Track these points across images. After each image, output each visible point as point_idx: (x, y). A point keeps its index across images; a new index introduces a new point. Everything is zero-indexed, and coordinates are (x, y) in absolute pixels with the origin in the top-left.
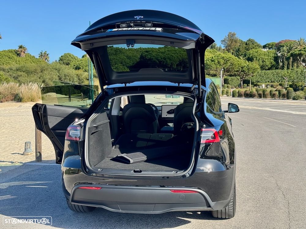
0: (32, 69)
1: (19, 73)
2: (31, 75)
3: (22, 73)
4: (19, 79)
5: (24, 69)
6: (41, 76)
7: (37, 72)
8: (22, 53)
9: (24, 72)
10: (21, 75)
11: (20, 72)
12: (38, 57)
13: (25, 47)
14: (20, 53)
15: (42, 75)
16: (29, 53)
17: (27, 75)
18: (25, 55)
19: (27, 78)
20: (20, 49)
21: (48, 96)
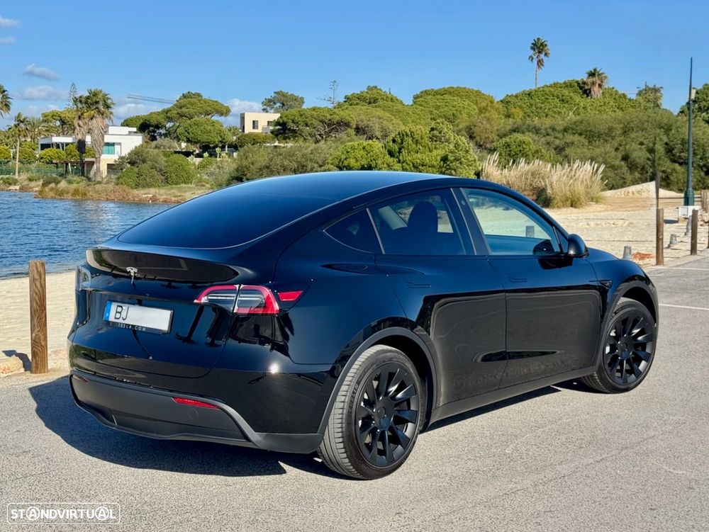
0: (602, 128)
1: (570, 138)
2: (597, 142)
3: (576, 138)
4: (568, 151)
5: (580, 128)
6: (620, 145)
7: (614, 134)
8: (596, 88)
9: (580, 134)
10: (573, 143)
11: (571, 136)
12: (634, 97)
13: (602, 74)
14: (590, 90)
15: (624, 143)
16: (613, 88)
17: (587, 144)
18: (601, 92)
19: (585, 150)
20: (591, 80)
21: (631, 194)
